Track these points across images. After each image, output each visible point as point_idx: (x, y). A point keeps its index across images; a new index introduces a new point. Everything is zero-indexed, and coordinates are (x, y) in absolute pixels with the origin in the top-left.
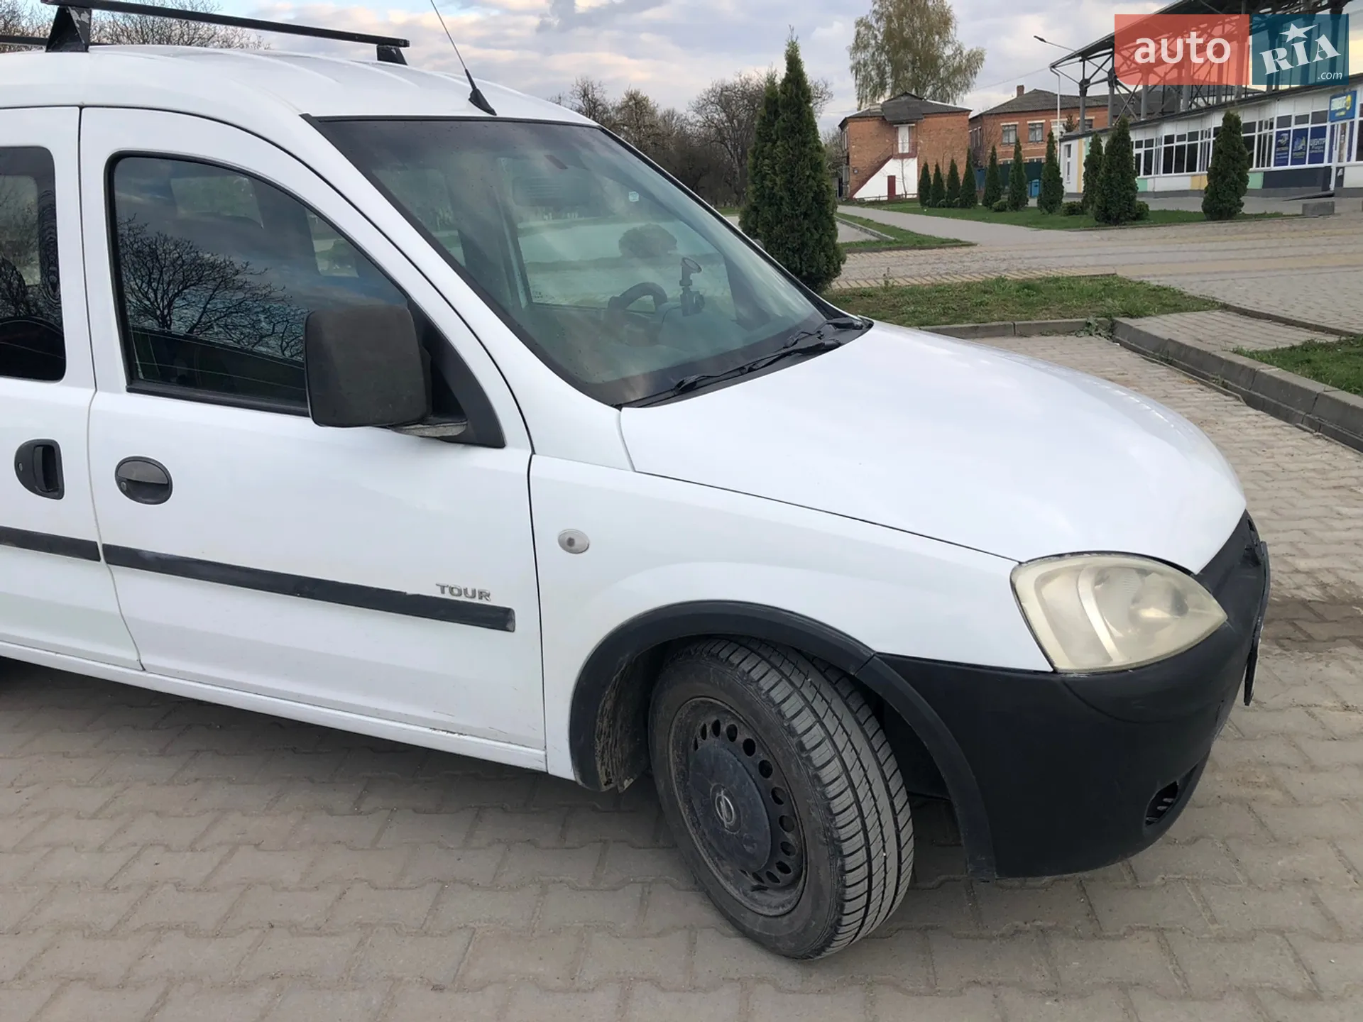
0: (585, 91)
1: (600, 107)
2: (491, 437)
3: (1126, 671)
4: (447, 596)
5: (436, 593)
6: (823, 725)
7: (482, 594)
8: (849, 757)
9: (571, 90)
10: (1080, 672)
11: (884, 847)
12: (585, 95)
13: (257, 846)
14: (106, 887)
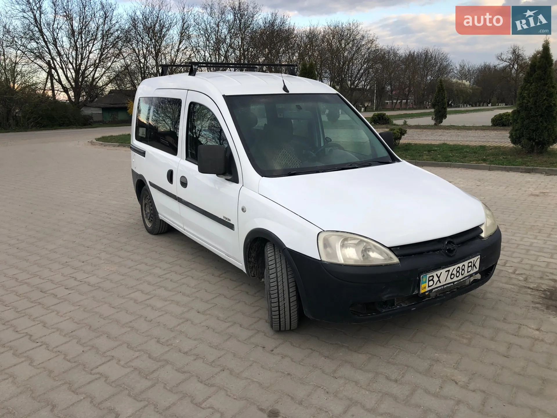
0: (514, 51)
1: (521, 58)
2: (235, 180)
3: (342, 265)
4: (224, 219)
5: (222, 218)
6: (276, 265)
7: (229, 220)
8: (279, 274)
9: (507, 50)
10: (327, 262)
11: (284, 300)
12: (514, 52)
13: (192, 277)
14: (159, 276)
